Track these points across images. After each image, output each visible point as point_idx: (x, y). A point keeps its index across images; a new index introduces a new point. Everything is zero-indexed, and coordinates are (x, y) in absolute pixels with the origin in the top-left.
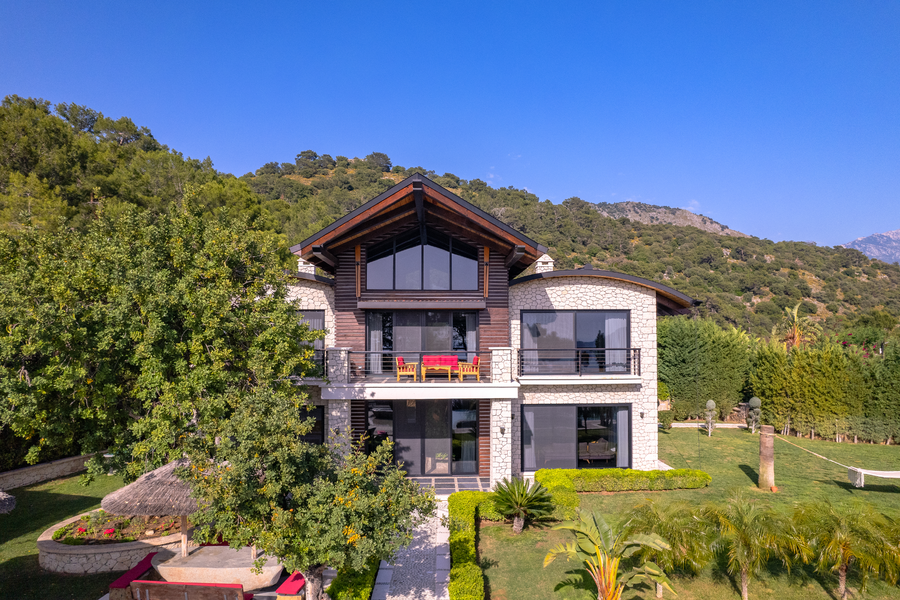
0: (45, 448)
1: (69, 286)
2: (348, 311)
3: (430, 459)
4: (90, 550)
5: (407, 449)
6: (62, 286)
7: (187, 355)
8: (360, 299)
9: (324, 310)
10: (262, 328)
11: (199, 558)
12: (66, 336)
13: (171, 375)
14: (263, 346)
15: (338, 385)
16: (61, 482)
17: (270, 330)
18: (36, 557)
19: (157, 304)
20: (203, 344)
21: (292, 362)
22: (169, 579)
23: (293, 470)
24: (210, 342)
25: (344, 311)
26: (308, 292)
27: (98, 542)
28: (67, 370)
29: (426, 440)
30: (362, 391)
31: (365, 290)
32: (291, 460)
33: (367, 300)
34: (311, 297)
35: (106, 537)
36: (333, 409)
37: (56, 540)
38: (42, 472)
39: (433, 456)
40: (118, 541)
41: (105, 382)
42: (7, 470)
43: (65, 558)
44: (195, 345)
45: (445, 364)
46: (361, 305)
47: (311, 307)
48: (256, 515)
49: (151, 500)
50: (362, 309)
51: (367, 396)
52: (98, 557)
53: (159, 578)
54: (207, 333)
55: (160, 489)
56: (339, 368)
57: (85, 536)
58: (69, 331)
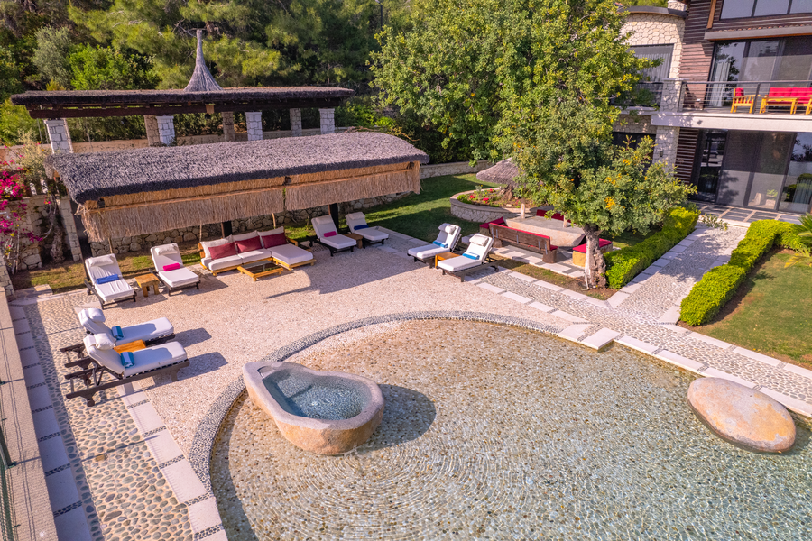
0: (452, 140)
1: (460, 27)
2: (696, 43)
3: (760, 195)
4: (474, 208)
5: (735, 179)
6: (456, 26)
7: (532, 76)
8: (709, 30)
9: (673, 44)
10: (589, 54)
11: (531, 220)
12: (458, 62)
13: (520, 91)
14: (588, 70)
15: (667, 113)
16: (470, 175)
17: (596, 57)
18: (449, 208)
19: (512, 37)
20: (543, 67)
21: (611, 82)
22: (509, 226)
23: (582, 155)
24: (549, 66)
25: (692, 43)
26: (660, 27)
27: (479, 204)
28: (460, 85)
29: (756, 174)
30: (689, 118)
31: (718, 19)
32: (580, 147)
33: (718, 30)
34: (662, 31)
35: (484, 202)
36: (660, 134)
37: (459, 200)
38: (461, 167)
39: (764, 192)
40: (489, 206)
41: (481, 96)
42: (442, 163)
43: (462, 210)
44: (538, 68)
45: (789, 95)
46: (708, 36)
47: (661, 42)
48: (552, 182)
49: (502, 175)
50: (711, 41)
51: (694, 124)
52: (478, 213)
53: (506, 225)
54: (546, 58)
55: (508, 170)
56: (672, 97)
57: (474, 200)
58: (460, 59)
